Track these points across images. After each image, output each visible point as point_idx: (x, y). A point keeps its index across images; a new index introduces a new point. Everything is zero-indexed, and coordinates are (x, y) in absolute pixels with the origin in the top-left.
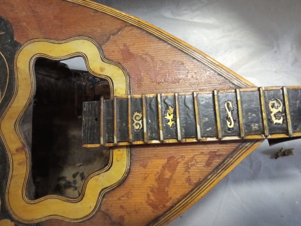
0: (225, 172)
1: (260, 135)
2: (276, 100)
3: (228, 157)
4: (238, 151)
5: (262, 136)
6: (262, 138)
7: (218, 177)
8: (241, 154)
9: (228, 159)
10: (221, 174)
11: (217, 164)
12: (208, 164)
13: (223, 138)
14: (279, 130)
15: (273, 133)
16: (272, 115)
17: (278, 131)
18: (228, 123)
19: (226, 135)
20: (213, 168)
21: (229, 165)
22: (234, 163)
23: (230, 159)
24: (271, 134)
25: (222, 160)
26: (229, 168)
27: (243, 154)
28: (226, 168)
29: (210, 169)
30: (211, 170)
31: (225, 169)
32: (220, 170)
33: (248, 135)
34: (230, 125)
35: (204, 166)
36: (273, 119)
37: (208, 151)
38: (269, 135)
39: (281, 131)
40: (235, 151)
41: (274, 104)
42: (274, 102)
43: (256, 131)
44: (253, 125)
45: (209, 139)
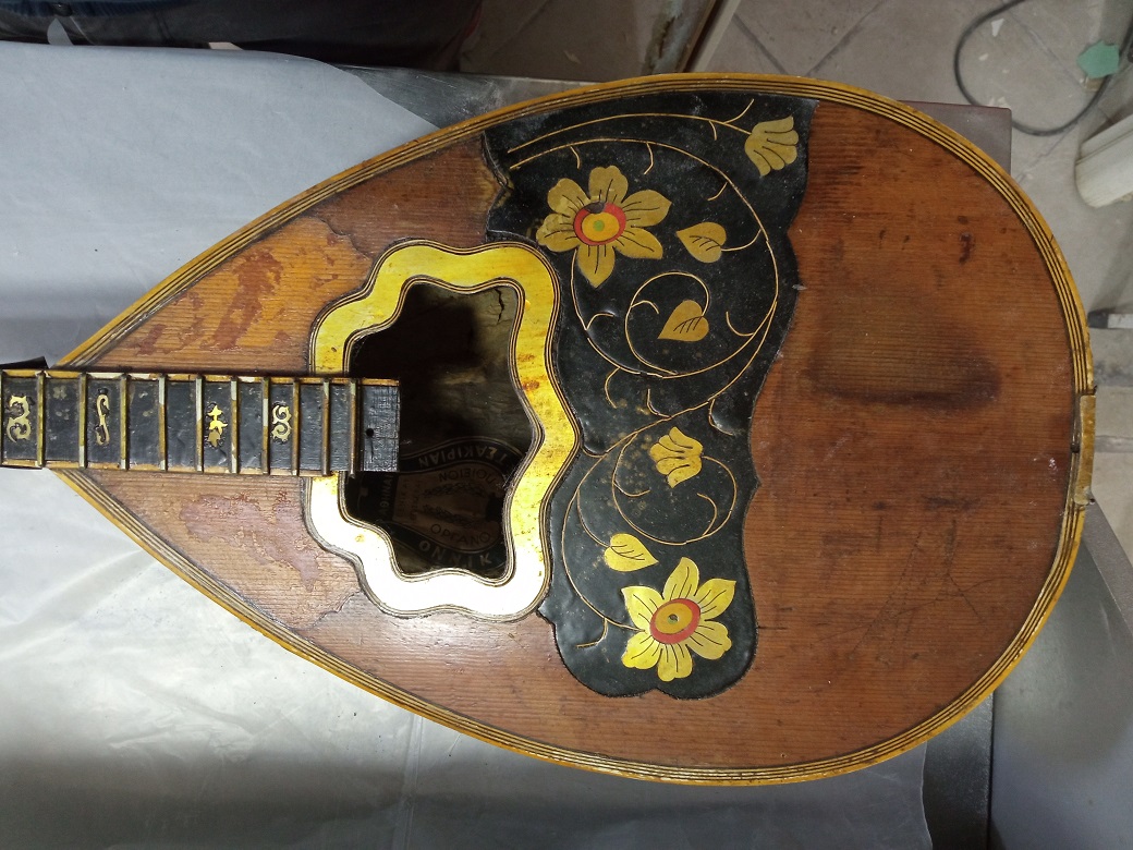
1: (52, 378)
2: (16, 440)
3: (119, 341)
4: (99, 351)
5: (50, 375)
9: (120, 337)
10: (136, 310)
11: (140, 329)
12: (158, 330)
13: (120, 377)
14: (18, 383)
15: (30, 380)
16: (27, 413)
17: (20, 381)
18: (106, 403)
19: (114, 382)
20: (149, 323)
23: (116, 337)
24: (34, 377)
25: (131, 336)
29: (156, 321)
30: (154, 319)
34: (103, 400)
35: (166, 327)
36: (26, 405)
37: (155, 355)
38: (36, 376)
39: (15, 380)
40: (105, 352)
41: (22, 433)
42: (20, 437)
43: (59, 385)
44: (64, 396)
45: (145, 376)
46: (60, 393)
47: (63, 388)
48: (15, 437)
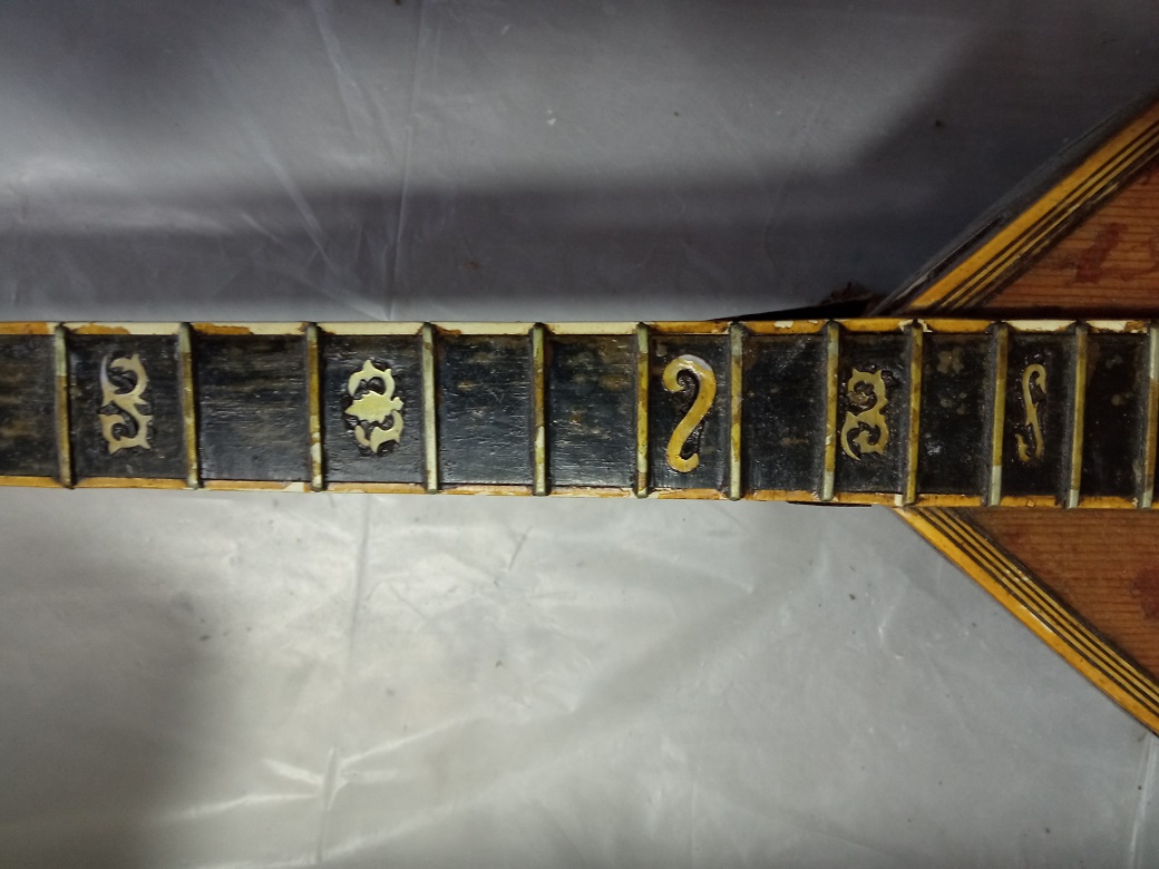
0: (1055, 204)
1: (936, 333)
2: (859, 455)
3: (1037, 258)
4: (997, 278)
5: (929, 327)
6: (930, 321)
7: (1082, 185)
8: (990, 267)
9: (1038, 250)
10: (1068, 196)
11: (1078, 233)
13: (1070, 326)
14: (869, 345)
15: (891, 338)
16: (882, 402)
17: (872, 341)
18: (1041, 381)
19: (1059, 339)
20: (1094, 220)
21: (1037, 228)
22: (1017, 235)
23: (1031, 249)
24: (897, 332)
25: (1060, 246)
26: (1037, 219)
27: (984, 267)
28: (1050, 217)
29: (1109, 215)
30: (1102, 212)
31: (1052, 215)
32: (1071, 210)
33: (978, 333)
34: (1035, 375)
35: (1125, 227)
36: (880, 388)
37: (1103, 282)
38: (902, 329)
39: (862, 340)
41: (873, 440)
42: (866, 448)
43: (950, 346)
44: (958, 367)
45: (1117, 326)
46: (949, 361)
47: (957, 351)
48: (856, 449)
